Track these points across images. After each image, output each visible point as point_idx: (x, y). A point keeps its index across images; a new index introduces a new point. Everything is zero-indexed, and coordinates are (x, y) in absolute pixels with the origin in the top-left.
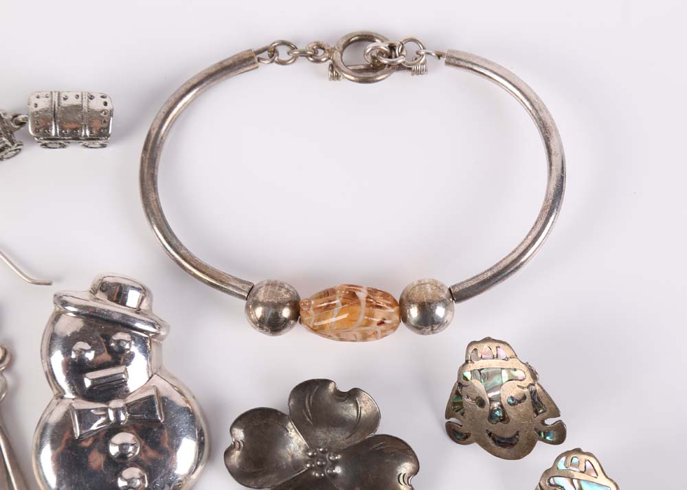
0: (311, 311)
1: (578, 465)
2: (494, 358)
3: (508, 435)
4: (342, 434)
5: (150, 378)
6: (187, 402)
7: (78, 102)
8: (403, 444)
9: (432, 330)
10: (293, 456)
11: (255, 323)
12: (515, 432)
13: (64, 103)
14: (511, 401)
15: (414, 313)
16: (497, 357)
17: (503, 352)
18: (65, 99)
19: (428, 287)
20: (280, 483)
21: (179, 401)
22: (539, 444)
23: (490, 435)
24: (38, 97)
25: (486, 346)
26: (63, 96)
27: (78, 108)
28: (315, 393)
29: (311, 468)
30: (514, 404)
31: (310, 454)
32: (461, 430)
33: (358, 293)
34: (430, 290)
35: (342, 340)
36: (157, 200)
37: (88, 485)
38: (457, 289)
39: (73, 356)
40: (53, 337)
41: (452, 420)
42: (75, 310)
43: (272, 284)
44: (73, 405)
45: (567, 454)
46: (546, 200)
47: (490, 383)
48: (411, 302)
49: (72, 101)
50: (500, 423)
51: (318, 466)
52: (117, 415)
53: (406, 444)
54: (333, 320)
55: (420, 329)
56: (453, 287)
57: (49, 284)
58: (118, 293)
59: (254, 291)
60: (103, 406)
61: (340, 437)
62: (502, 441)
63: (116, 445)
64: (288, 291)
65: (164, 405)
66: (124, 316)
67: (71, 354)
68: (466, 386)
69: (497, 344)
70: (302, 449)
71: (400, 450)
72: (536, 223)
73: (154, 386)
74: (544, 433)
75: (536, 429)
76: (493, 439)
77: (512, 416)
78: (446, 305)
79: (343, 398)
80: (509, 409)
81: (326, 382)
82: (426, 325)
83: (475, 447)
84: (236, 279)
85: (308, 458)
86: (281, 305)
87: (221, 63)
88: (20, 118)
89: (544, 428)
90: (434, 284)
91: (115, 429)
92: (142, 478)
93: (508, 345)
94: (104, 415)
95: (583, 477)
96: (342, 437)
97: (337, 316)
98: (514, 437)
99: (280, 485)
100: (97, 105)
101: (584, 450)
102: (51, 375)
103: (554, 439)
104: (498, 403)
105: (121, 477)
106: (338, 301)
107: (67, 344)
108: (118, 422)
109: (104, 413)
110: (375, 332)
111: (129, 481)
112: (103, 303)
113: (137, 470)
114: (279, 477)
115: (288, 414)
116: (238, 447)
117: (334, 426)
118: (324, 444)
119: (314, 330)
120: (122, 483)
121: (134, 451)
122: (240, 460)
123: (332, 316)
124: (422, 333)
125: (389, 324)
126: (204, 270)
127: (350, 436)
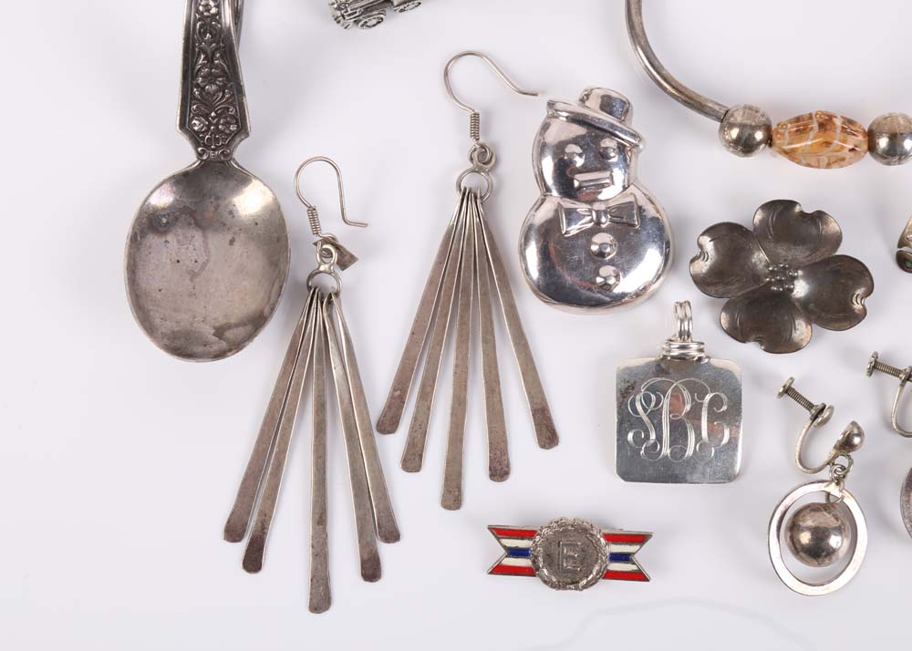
0: (787, 135)
4: (802, 252)
5: (626, 188)
6: (658, 212)
9: (899, 160)
10: (753, 270)
11: (730, 143)
15: (883, 143)
19: (900, 119)
20: (740, 294)
21: (652, 211)
28: (780, 212)
29: (770, 282)
31: (770, 269)
33: (834, 119)
34: (902, 122)
35: (809, 165)
36: (642, 23)
39: (565, 157)
41: (904, 249)
42: (566, 114)
43: (750, 108)
44: (562, 203)
48: (881, 134)
51: (777, 280)
52: (599, 217)
53: (864, 266)
55: (885, 158)
57: (535, 95)
58: (607, 104)
59: (730, 112)
60: (589, 207)
61: (800, 254)
63: (596, 244)
64: (762, 116)
65: (640, 213)
66: (612, 126)
67: (563, 156)
70: (763, 264)
73: (631, 194)
79: (806, 220)
81: (792, 204)
82: (894, 155)
84: (713, 101)
85: (768, 272)
86: (755, 128)
90: (905, 117)
91: (597, 228)
92: (617, 277)
94: (589, 215)
96: (802, 255)
97: (815, 138)
99: (739, 297)
102: (540, 177)
105: (598, 275)
106: (815, 125)
107: (560, 147)
108: (598, 223)
109: (588, 213)
110: (843, 159)
111: (605, 278)
112: (594, 111)
113: (614, 268)
114: (740, 289)
115: (752, 230)
116: (702, 257)
117: (795, 245)
118: (785, 260)
119: (786, 153)
120: (599, 280)
121: (611, 253)
122: (704, 271)
123: (807, 140)
124: (889, 164)
125: (859, 152)
126: (683, 90)
127: (810, 255)
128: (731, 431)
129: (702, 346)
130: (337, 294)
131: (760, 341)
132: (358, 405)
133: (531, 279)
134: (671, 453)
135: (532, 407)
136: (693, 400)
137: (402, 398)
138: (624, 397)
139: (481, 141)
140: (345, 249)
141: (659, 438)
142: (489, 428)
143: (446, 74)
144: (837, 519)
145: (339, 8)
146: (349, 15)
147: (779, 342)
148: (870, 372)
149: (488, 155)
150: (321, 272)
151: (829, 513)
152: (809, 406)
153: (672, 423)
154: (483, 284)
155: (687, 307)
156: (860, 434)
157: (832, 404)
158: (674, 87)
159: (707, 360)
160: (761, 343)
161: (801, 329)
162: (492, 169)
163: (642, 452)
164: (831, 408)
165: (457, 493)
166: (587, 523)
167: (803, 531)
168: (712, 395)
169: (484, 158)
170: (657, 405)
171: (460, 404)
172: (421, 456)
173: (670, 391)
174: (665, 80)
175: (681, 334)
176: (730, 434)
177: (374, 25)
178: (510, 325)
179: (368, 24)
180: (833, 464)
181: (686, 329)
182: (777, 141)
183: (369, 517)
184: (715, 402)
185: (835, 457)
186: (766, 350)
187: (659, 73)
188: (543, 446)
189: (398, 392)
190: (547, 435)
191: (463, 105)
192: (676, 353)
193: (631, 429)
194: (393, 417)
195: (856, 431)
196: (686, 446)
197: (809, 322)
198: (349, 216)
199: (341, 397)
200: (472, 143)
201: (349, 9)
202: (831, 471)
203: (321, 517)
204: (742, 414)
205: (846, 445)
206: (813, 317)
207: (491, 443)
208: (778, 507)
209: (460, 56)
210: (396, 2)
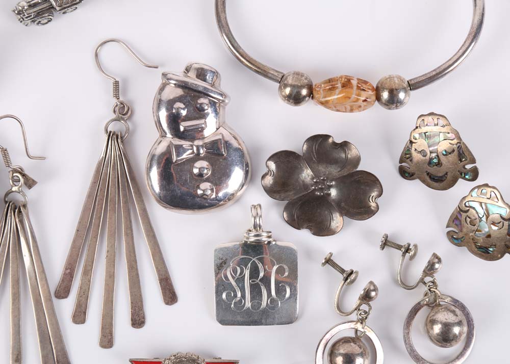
0: (321, 91)
1: (485, 194)
2: (435, 125)
3: (441, 175)
4: (335, 169)
5: (217, 129)
6: (240, 144)
8: (374, 177)
9: (396, 106)
10: (303, 181)
11: (285, 97)
12: (445, 173)
14: (444, 153)
15: (385, 95)
16: (437, 125)
17: (442, 122)
19: (396, 79)
20: (295, 197)
21: (235, 144)
22: (460, 180)
23: (428, 174)
25: (430, 118)
28: (320, 143)
29: (315, 190)
30: (446, 155)
31: (315, 181)
32: (409, 170)
33: (351, 81)
34: (397, 82)
35: (338, 111)
36: (226, 18)
37: (179, 191)
38: (413, 82)
39: (174, 111)
40: (160, 100)
41: (403, 164)
42: (174, 82)
43: (297, 74)
44: (173, 142)
45: (479, 187)
46: (472, 27)
47: (431, 141)
48: (384, 89)
50: (436, 167)
51: (320, 188)
52: (198, 150)
53: (376, 177)
54: (336, 97)
55: (387, 105)
56: (411, 80)
57: (157, 67)
58: (201, 74)
59: (285, 77)
60: (191, 143)
61: (334, 170)
62: (436, 178)
63: (197, 168)
64: (306, 79)
65: (226, 146)
66: (205, 88)
67: (173, 110)
68: (415, 143)
69: (438, 117)
70: (310, 177)
71: (372, 181)
72: (465, 42)
73: (220, 133)
74: (465, 174)
75: (459, 171)
76: (430, 177)
77: (444, 163)
78: (406, 92)
79: (337, 147)
80: (442, 158)
81: (327, 137)
82: (393, 103)
83: (417, 181)
84: (273, 69)
85: (313, 182)
86: (302, 87)
89: (465, 171)
90: (399, 78)
91: (197, 157)
92: (212, 190)
93: (445, 117)
94: (191, 149)
95: (488, 201)
96: (335, 171)
97: (338, 95)
98: (444, 176)
99: (294, 199)
101: (490, 185)
102: (159, 123)
103: (471, 178)
104: (436, 154)
105: (199, 188)
106: (339, 85)
107: (170, 104)
108: (198, 154)
109: (191, 148)
110: (360, 107)
111: (204, 191)
112: (193, 80)
113: (209, 184)
114: (295, 194)
115: (302, 155)
116: (270, 174)
117: (330, 164)
118: (324, 175)
119: (322, 103)
120: (200, 192)
121: (207, 173)
122: (271, 183)
123: (335, 94)
124: (390, 109)
125: (369, 102)
126: (253, 63)
127: (340, 171)
128: (291, 290)
129: (270, 234)
130: (25, 206)
131: (309, 228)
132: (41, 280)
133: (155, 191)
134: (251, 306)
135: (159, 277)
136: (265, 270)
137: (71, 275)
138: (219, 269)
139: (121, 99)
140: (28, 176)
141: (243, 296)
142: (131, 292)
143: (96, 55)
144: (360, 348)
145: (19, 13)
146: (27, 18)
147: (322, 229)
148: (383, 247)
149: (126, 109)
150: (13, 192)
151: (355, 344)
152: (342, 271)
153: (251, 285)
154: (125, 196)
155: (259, 209)
156: (375, 290)
157: (357, 270)
159: (274, 243)
160: (311, 229)
161: (337, 220)
162: (130, 118)
163: (232, 306)
164: (357, 272)
165: (110, 337)
166: (195, 356)
167: (337, 357)
168: (277, 266)
169: (124, 111)
170: (241, 273)
171: (110, 277)
172: (85, 313)
173: (249, 265)
174: (242, 56)
175: (255, 227)
176: (291, 291)
177: (47, 23)
178: (143, 223)
179: (42, 23)
180: (359, 310)
181: (258, 222)
182: (316, 95)
183: (50, 356)
184: (280, 271)
185: (360, 305)
186: (314, 234)
187: (238, 52)
188: (167, 303)
189: (69, 271)
190: (170, 296)
191: (108, 76)
192: (252, 239)
193: (224, 291)
194: (65, 287)
195: (372, 288)
196: (261, 300)
197: (342, 215)
198: (31, 153)
199: (29, 275)
200: (114, 101)
201: (26, 14)
202: (357, 314)
203: (17, 357)
204: (298, 278)
205: (366, 297)
206: (343, 212)
207: (132, 303)
208: (321, 340)
209: (105, 42)
210: (58, 8)
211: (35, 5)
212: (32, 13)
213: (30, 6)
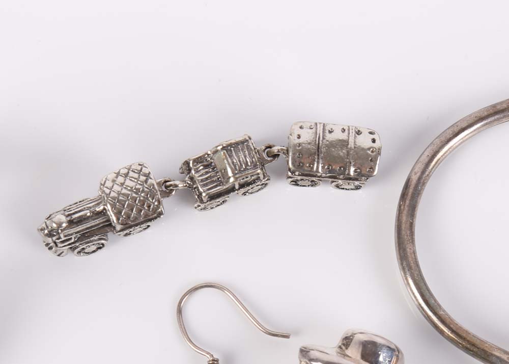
7: (343, 136)
13: (329, 137)
18: (330, 132)
24: (301, 128)
26: (328, 128)
27: (344, 143)
36: (414, 253)
49: (338, 135)
57: (287, 337)
84: (500, 349)
87: (494, 106)
88: (275, 150)
100: (364, 141)
112: (356, 362)
143: (180, 311)
145: (50, 235)
146: (63, 242)
158: (453, 331)
174: (443, 322)
177: (94, 252)
179: (86, 251)
187: (435, 314)
191: (199, 348)
201: (62, 236)
209: (196, 289)
210: (119, 227)
211: (81, 220)
212: (72, 234)
213: (71, 223)
